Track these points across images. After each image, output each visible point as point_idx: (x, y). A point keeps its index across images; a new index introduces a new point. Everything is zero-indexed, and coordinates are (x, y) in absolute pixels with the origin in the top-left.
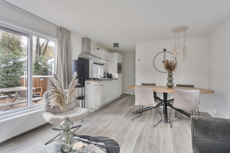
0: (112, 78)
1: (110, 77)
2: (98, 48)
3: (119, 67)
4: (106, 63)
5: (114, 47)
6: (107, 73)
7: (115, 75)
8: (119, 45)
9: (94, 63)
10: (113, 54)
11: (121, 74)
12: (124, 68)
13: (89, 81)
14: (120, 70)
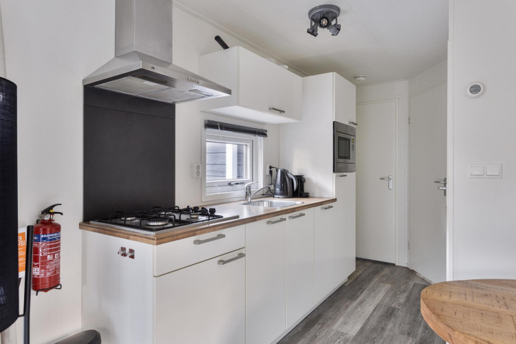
0: (307, 196)
1: (296, 187)
2: (218, 39)
3: (343, 142)
4: (279, 126)
5: (313, 32)
6: (284, 173)
7: (323, 181)
8: (341, 20)
9: (210, 125)
10: (311, 79)
11: (351, 176)
12: (363, 148)
13: (127, 236)
14: (348, 157)
